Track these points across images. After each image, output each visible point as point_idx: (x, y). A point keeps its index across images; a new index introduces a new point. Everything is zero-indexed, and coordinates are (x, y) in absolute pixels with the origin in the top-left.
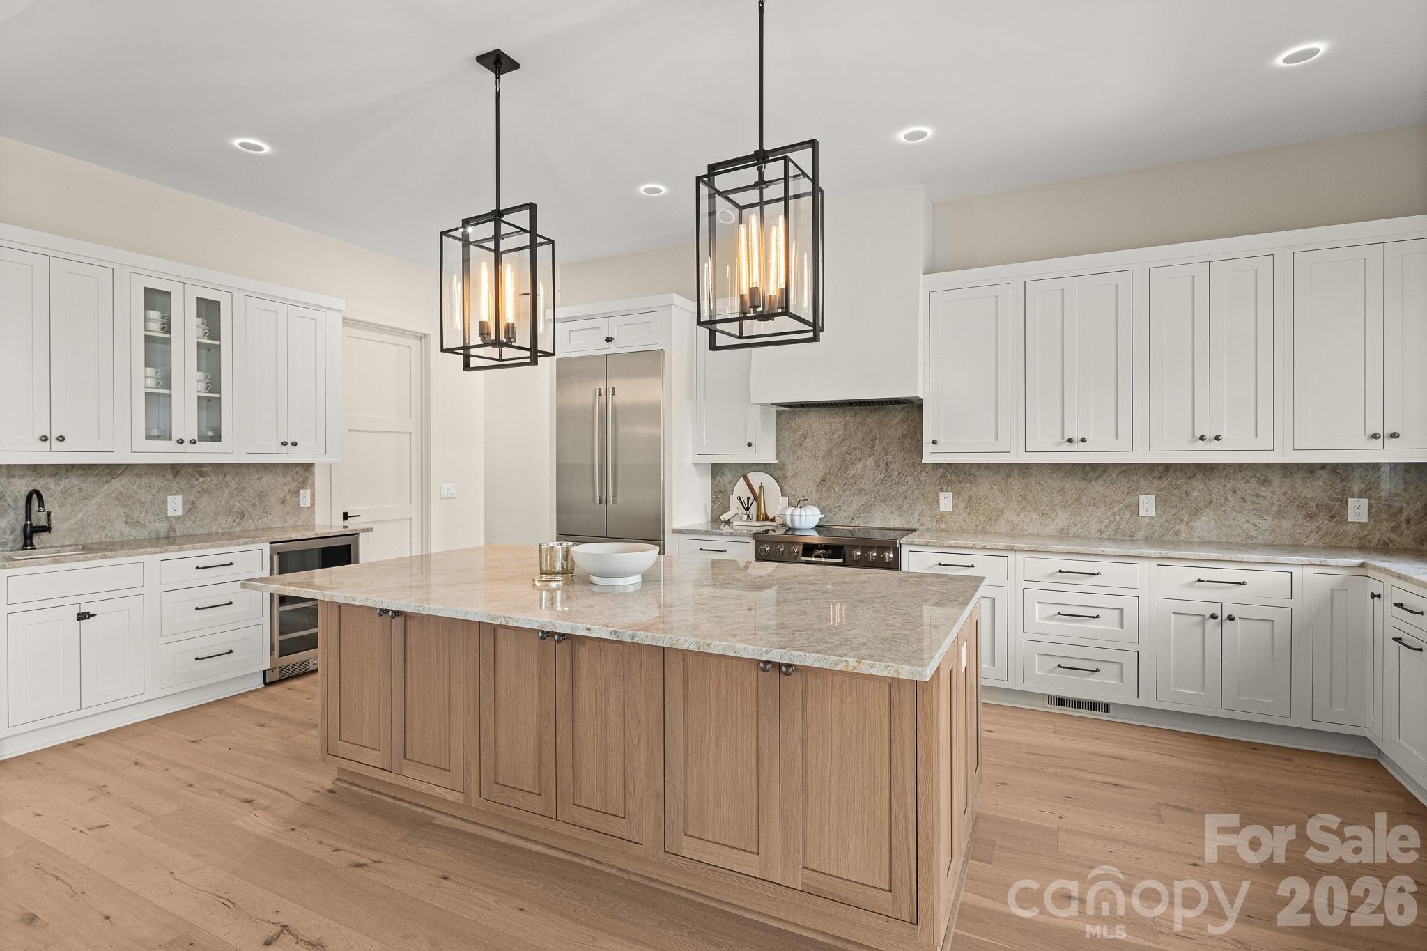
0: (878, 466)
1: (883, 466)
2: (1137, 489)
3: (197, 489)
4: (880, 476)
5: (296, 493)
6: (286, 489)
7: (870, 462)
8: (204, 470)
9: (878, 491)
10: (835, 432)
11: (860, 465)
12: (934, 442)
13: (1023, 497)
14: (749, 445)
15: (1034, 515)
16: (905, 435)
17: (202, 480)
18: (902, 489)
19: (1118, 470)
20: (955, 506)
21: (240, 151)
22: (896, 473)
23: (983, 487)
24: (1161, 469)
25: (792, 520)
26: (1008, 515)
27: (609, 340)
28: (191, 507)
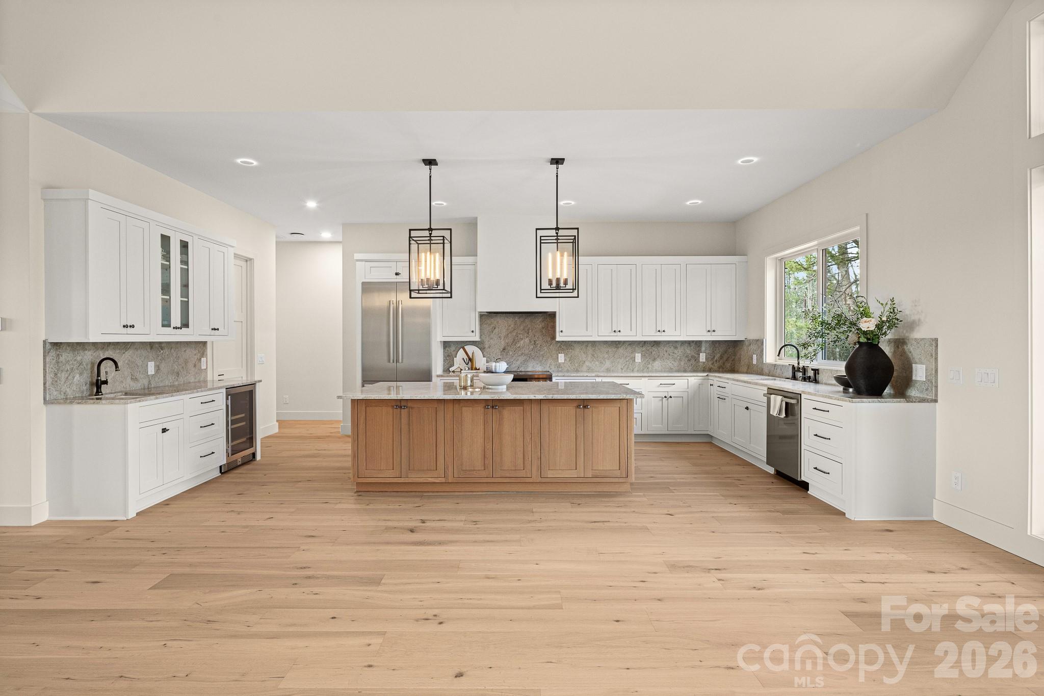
0: (531, 342)
1: (533, 342)
2: (634, 352)
3: (160, 358)
4: (532, 347)
5: (200, 360)
6: (196, 357)
7: (527, 340)
8: (163, 345)
9: (531, 354)
10: (510, 326)
11: (522, 342)
12: (562, 332)
13: (593, 355)
14: (473, 332)
15: (597, 363)
16: (543, 328)
17: (162, 351)
18: (541, 353)
19: (628, 343)
20: (565, 360)
21: (241, 165)
22: (539, 345)
23: (577, 351)
24: (643, 343)
25: (495, 369)
26: (587, 363)
27: (397, 274)
28: (158, 369)
